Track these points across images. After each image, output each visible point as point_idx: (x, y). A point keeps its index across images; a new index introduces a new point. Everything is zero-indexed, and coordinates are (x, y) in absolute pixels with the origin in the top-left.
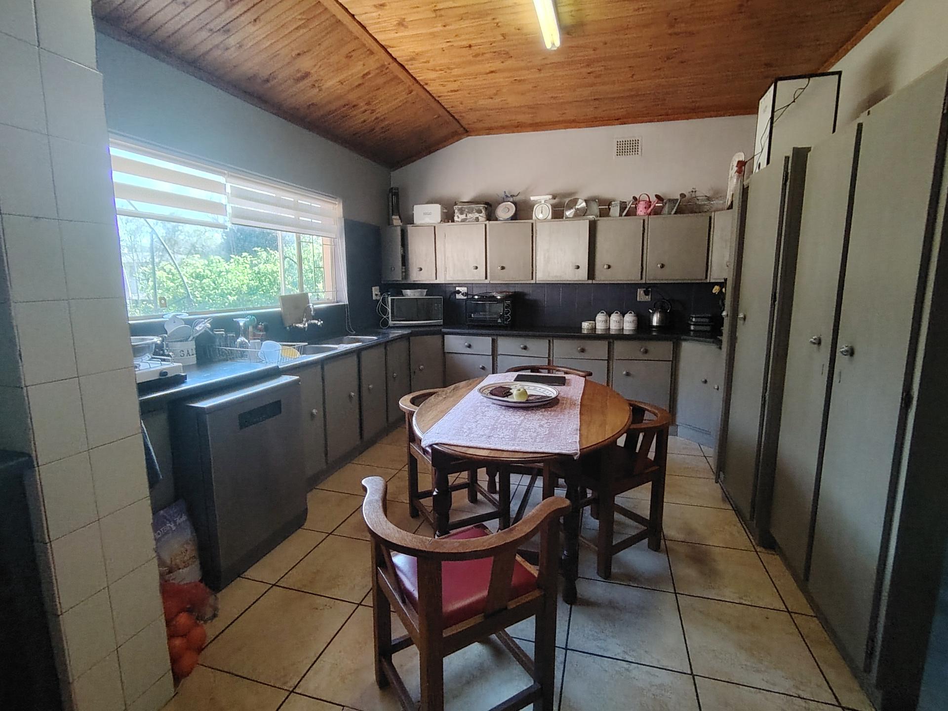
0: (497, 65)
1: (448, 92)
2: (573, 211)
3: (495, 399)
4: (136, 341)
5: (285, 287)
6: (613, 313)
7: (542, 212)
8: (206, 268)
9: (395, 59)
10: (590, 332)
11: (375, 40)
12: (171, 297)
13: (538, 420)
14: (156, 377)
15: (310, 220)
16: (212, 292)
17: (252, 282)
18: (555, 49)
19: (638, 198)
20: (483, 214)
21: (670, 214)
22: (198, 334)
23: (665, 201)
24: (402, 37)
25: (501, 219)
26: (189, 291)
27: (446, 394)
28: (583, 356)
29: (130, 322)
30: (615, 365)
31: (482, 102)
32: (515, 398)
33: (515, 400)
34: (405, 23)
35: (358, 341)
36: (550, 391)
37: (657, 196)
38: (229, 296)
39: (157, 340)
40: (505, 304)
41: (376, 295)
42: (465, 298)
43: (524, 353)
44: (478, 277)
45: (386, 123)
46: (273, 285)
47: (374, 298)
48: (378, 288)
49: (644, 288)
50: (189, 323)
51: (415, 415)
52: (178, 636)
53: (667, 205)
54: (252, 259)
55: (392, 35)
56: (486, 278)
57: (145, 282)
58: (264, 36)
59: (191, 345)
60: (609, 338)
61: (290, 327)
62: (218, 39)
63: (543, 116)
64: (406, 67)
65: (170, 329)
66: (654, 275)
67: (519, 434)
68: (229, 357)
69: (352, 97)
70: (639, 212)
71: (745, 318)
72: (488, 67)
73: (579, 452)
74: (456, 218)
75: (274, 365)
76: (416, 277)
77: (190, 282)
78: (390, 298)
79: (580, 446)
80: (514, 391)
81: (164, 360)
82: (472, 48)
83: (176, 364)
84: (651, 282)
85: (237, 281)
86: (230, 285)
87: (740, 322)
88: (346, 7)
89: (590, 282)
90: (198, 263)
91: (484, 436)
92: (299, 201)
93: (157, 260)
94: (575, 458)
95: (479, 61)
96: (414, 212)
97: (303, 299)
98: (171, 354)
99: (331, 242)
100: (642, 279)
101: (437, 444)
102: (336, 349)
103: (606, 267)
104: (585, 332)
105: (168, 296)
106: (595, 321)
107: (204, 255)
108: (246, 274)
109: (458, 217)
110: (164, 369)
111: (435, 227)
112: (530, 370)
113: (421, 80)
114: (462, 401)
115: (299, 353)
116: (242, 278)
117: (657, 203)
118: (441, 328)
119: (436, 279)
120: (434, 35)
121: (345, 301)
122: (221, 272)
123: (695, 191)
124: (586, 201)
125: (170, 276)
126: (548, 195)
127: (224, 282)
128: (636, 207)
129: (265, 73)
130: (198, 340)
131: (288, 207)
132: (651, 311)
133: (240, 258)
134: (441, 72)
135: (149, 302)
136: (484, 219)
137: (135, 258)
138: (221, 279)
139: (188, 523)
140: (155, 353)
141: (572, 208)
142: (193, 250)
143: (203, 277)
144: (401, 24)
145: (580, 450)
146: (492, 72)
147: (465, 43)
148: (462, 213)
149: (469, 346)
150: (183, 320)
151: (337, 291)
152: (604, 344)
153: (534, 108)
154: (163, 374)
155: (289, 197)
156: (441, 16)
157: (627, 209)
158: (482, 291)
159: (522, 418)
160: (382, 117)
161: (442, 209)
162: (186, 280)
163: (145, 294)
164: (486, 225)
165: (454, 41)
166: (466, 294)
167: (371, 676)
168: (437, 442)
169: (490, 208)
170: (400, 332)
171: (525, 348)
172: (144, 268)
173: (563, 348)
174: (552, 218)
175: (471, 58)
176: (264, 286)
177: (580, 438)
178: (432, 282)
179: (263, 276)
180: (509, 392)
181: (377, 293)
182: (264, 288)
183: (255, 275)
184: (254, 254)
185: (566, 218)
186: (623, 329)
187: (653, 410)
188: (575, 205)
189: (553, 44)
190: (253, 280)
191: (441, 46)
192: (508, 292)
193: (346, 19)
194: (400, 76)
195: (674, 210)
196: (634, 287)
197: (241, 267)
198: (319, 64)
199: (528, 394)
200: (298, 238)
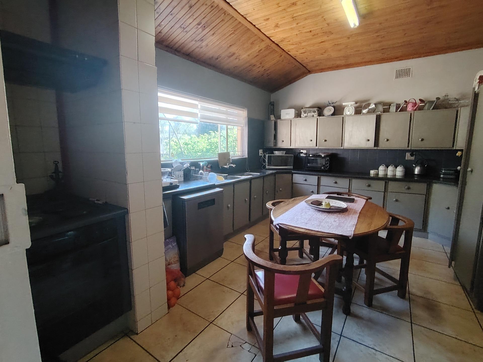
0: (325, 38)
1: (300, 54)
2: (367, 110)
3: (314, 207)
4: (163, 170)
5: (220, 149)
6: (389, 166)
7: (349, 111)
8: (190, 140)
9: (274, 42)
10: (375, 176)
11: (265, 35)
12: (175, 153)
13: (334, 218)
14: (169, 185)
15: (232, 119)
16: (191, 151)
17: (208, 147)
18: (356, 27)
19: (408, 101)
20: (316, 113)
21: (430, 110)
22: (184, 168)
23: (426, 102)
24: (276, 32)
25: (326, 115)
26: (183, 150)
27: (289, 202)
28: (369, 188)
29: (161, 162)
30: (389, 195)
31: (317, 57)
32: (323, 206)
33: (323, 207)
34: (278, 25)
35: (251, 175)
36: (343, 205)
37: (420, 100)
38: (198, 153)
39: (169, 170)
40: (326, 159)
41: (261, 153)
42: (305, 156)
43: (335, 185)
44: (312, 145)
45: (270, 71)
46: (217, 148)
47: (260, 155)
48: (262, 150)
49: (410, 152)
50: (182, 164)
51: (272, 210)
52: (171, 290)
53: (427, 105)
54: (208, 136)
55: (273, 31)
56: (316, 146)
57: (166, 146)
58: (216, 40)
59: (182, 173)
60: (386, 179)
61: (221, 167)
62: (198, 44)
63: (351, 61)
64: (279, 45)
65: (175, 166)
66: (416, 144)
67: (322, 224)
68: (196, 179)
69: (254, 61)
70: (408, 109)
71: (472, 171)
72: (320, 40)
73: (352, 235)
74: (302, 116)
75: (214, 183)
76: (281, 145)
77: (183, 147)
78: (267, 155)
79: (354, 233)
80: (323, 203)
81: (172, 178)
82: (312, 32)
83: (176, 180)
84: (414, 149)
85: (202, 146)
86: (199, 148)
87: (469, 174)
88: (252, 22)
89: (376, 148)
90: (187, 138)
91: (304, 223)
92: (228, 110)
93: (171, 137)
94: (350, 238)
95: (315, 38)
96: (281, 113)
97: (227, 154)
98: (174, 176)
99: (241, 128)
100: (408, 147)
101: (280, 224)
102: (241, 178)
103: (386, 140)
104: (372, 176)
105: (174, 152)
106: (378, 170)
107: (189, 135)
108: (205, 143)
109: (303, 115)
110: (172, 182)
111: (291, 121)
112: (336, 194)
113: (286, 50)
114: (296, 206)
115: (224, 179)
116: (203, 145)
117: (420, 104)
118: (291, 170)
119: (290, 146)
120: (292, 29)
121: (246, 156)
122: (195, 142)
123: (448, 96)
124: (375, 104)
125: (176, 144)
126: (352, 102)
127: (196, 147)
128: (406, 106)
129: (216, 56)
130: (184, 171)
131: (223, 113)
132: (414, 165)
133: (203, 136)
134: (296, 45)
135: (167, 154)
136: (317, 116)
137: (163, 136)
138: (195, 145)
139: (176, 245)
140: (169, 175)
141: (367, 108)
142: (185, 133)
143: (188, 144)
144: (277, 26)
145: (354, 234)
146: (322, 42)
147: (308, 30)
148: (305, 113)
149: (306, 180)
150: (180, 162)
151: (243, 151)
152: (383, 182)
153: (346, 57)
154: (171, 184)
155: (223, 108)
156: (296, 19)
157: (401, 108)
158: (314, 152)
159: (326, 216)
160: (268, 69)
161: (295, 111)
162: (181, 146)
163: (166, 151)
164: (317, 119)
165: (302, 30)
166: (306, 154)
167: (244, 325)
168: (280, 223)
169: (320, 110)
170: (271, 172)
171: (336, 183)
172: (166, 140)
173: (357, 184)
174: (354, 114)
175: (311, 37)
176: (213, 148)
177: (355, 229)
178: (288, 148)
179: (212, 144)
180: (321, 203)
181: (261, 152)
182: (213, 149)
183: (209, 143)
184: (209, 134)
185: (363, 114)
186: (396, 175)
187: (404, 220)
188: (369, 107)
189: (355, 25)
190: (208, 146)
191: (296, 33)
192: (329, 153)
193: (251, 28)
194: (276, 49)
195: (432, 107)
196: (405, 151)
197: (204, 140)
198: (239, 48)
199: (331, 205)
200: (227, 127)
